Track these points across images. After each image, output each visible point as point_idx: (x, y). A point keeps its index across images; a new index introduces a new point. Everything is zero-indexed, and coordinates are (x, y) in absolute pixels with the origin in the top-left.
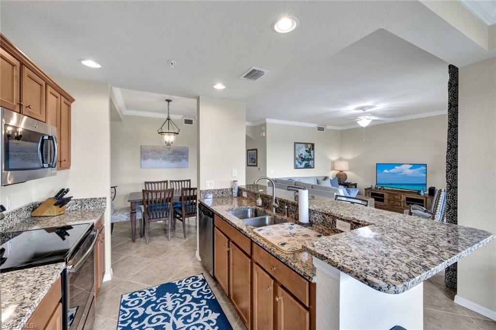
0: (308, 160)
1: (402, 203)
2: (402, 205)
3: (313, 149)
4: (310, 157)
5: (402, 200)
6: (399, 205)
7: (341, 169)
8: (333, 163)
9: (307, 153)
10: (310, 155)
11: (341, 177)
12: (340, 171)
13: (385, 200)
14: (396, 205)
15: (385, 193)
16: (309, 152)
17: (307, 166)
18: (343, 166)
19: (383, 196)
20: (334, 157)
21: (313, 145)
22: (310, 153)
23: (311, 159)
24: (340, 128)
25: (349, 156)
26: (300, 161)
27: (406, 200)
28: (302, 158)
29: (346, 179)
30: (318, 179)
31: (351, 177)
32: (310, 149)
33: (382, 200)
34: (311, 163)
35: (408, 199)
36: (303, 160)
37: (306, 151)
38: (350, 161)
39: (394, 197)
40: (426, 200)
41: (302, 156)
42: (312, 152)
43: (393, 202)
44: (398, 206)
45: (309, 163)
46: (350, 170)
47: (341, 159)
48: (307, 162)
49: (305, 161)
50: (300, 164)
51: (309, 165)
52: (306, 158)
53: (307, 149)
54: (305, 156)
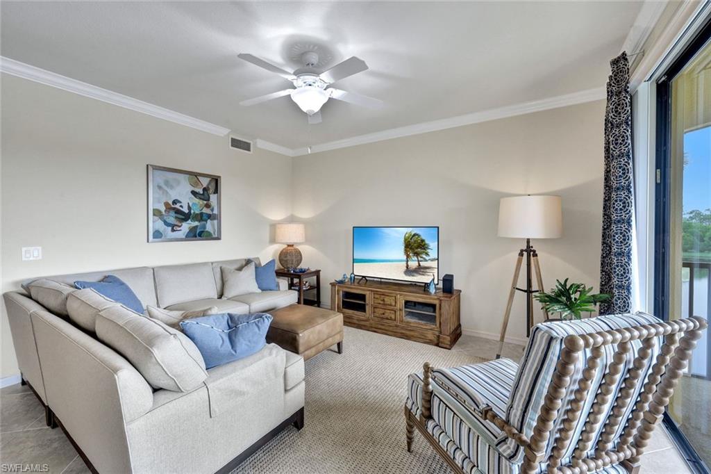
0: (201, 217)
1: (398, 313)
2: (398, 317)
3: (216, 191)
4: (205, 211)
5: (398, 306)
6: (393, 317)
7: (291, 241)
8: (274, 226)
9: (197, 200)
10: (208, 206)
11: (289, 258)
12: (289, 246)
13: (367, 308)
14: (387, 319)
15: (368, 292)
16: (204, 196)
17: (197, 235)
18: (293, 235)
19: (363, 297)
20: (276, 214)
21: (216, 180)
22: (208, 200)
23: (209, 217)
24: (291, 153)
25: (306, 212)
26: (172, 220)
27: (406, 307)
28: (178, 212)
29: (300, 261)
30: (224, 266)
31: (311, 258)
32: (205, 189)
33: (362, 308)
34: (210, 226)
35: (407, 303)
36: (185, 217)
37: (194, 193)
38: (306, 223)
39: (384, 300)
40: (440, 305)
41: (177, 206)
42: (213, 198)
43: (381, 311)
44: (391, 319)
45: (204, 227)
46: (308, 241)
47: (292, 220)
48: (196, 223)
49: (189, 221)
50: (170, 228)
51: (203, 232)
52: (194, 213)
53: (197, 190)
54: (189, 208)
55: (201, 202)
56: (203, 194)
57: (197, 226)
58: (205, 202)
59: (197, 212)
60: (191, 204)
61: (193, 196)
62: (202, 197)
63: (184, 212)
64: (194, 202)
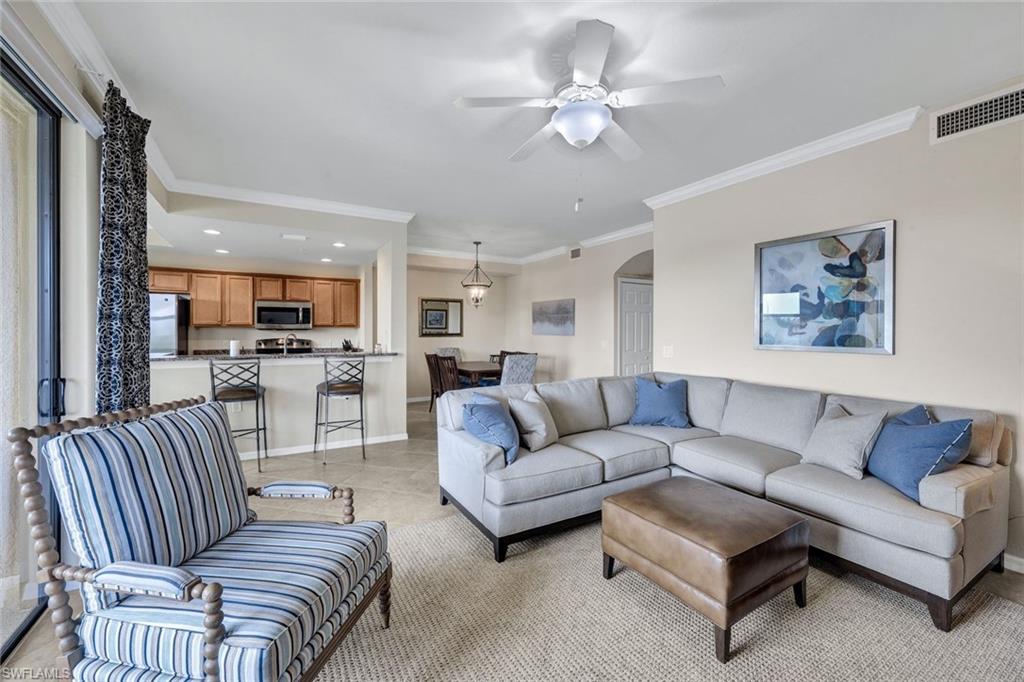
0: (845, 310)
3: (882, 254)
4: (855, 296)
9: (836, 280)
10: (861, 286)
16: (853, 269)
17: (836, 341)
21: (882, 232)
22: (863, 274)
23: (865, 307)
32: (854, 257)
36: (813, 311)
37: (831, 269)
42: (876, 268)
45: (852, 327)
48: (835, 321)
49: (821, 318)
50: (787, 330)
51: (850, 336)
52: (831, 303)
53: (836, 261)
54: (821, 295)
55: (846, 281)
56: (850, 267)
57: (835, 328)
58: (855, 280)
59: (835, 301)
60: (823, 290)
61: (829, 274)
62: (847, 272)
63: (811, 304)
64: (832, 283)
